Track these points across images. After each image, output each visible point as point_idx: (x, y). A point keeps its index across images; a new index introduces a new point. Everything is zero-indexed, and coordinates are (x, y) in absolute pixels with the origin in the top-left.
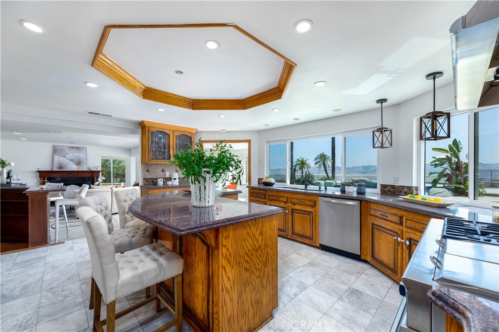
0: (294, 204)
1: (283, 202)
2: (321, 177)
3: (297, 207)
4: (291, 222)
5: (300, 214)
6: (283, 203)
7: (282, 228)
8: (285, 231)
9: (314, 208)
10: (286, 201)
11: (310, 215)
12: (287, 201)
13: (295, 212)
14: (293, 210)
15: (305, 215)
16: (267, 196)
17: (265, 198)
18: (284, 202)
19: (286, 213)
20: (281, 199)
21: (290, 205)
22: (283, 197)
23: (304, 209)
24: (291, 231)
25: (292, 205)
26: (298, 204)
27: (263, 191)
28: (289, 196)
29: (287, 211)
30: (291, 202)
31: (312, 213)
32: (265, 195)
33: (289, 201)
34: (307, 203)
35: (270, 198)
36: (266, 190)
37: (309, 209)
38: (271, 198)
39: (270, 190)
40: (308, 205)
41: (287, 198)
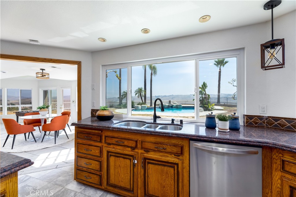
0: (147, 151)
1: (128, 147)
2: (138, 103)
3: (151, 155)
4: (143, 177)
5: (157, 166)
6: (130, 149)
7: (129, 187)
8: (133, 191)
9: (181, 157)
10: (133, 145)
11: (174, 167)
12: (136, 147)
13: (149, 163)
14: (145, 159)
15: (166, 168)
16: (103, 138)
17: (101, 141)
18: (131, 147)
19: (134, 165)
20: (126, 143)
21: (140, 151)
22: (128, 139)
23: (164, 159)
24: (143, 191)
25: (143, 151)
26: (154, 151)
27: (97, 131)
28: (139, 138)
29: (136, 162)
30: (142, 148)
31: (177, 164)
32: (101, 137)
33: (139, 146)
34: (169, 149)
35: (107, 141)
36: (101, 129)
37: (172, 159)
38: (109, 141)
39: (108, 129)
40: (171, 153)
41: (136, 142)
